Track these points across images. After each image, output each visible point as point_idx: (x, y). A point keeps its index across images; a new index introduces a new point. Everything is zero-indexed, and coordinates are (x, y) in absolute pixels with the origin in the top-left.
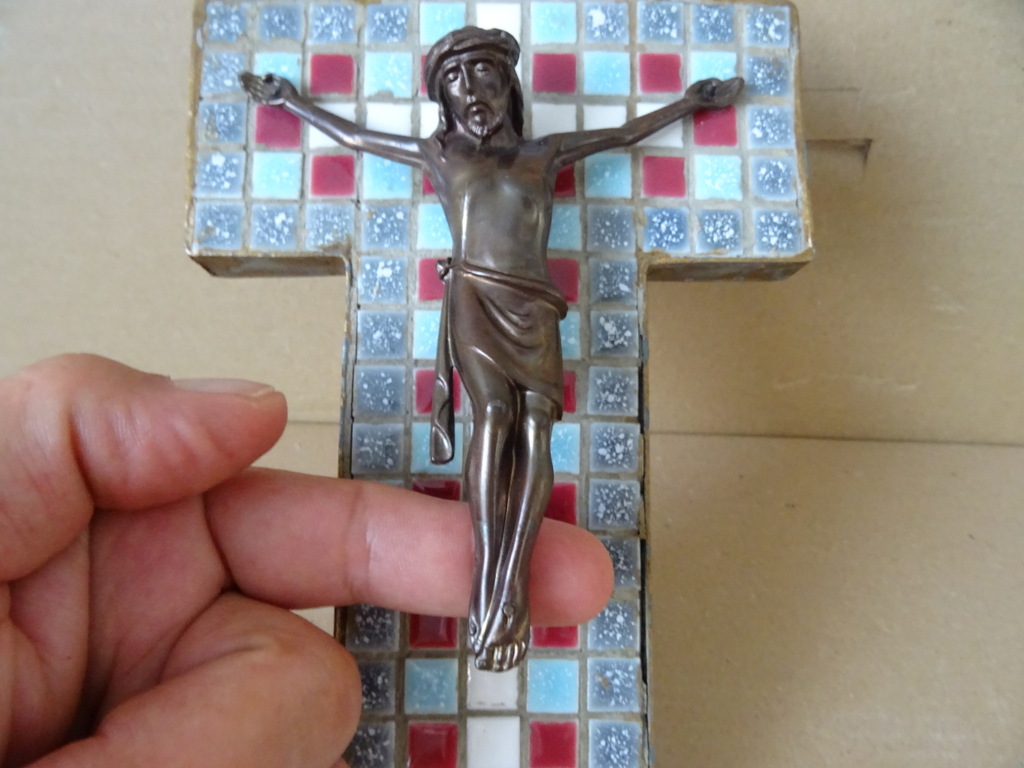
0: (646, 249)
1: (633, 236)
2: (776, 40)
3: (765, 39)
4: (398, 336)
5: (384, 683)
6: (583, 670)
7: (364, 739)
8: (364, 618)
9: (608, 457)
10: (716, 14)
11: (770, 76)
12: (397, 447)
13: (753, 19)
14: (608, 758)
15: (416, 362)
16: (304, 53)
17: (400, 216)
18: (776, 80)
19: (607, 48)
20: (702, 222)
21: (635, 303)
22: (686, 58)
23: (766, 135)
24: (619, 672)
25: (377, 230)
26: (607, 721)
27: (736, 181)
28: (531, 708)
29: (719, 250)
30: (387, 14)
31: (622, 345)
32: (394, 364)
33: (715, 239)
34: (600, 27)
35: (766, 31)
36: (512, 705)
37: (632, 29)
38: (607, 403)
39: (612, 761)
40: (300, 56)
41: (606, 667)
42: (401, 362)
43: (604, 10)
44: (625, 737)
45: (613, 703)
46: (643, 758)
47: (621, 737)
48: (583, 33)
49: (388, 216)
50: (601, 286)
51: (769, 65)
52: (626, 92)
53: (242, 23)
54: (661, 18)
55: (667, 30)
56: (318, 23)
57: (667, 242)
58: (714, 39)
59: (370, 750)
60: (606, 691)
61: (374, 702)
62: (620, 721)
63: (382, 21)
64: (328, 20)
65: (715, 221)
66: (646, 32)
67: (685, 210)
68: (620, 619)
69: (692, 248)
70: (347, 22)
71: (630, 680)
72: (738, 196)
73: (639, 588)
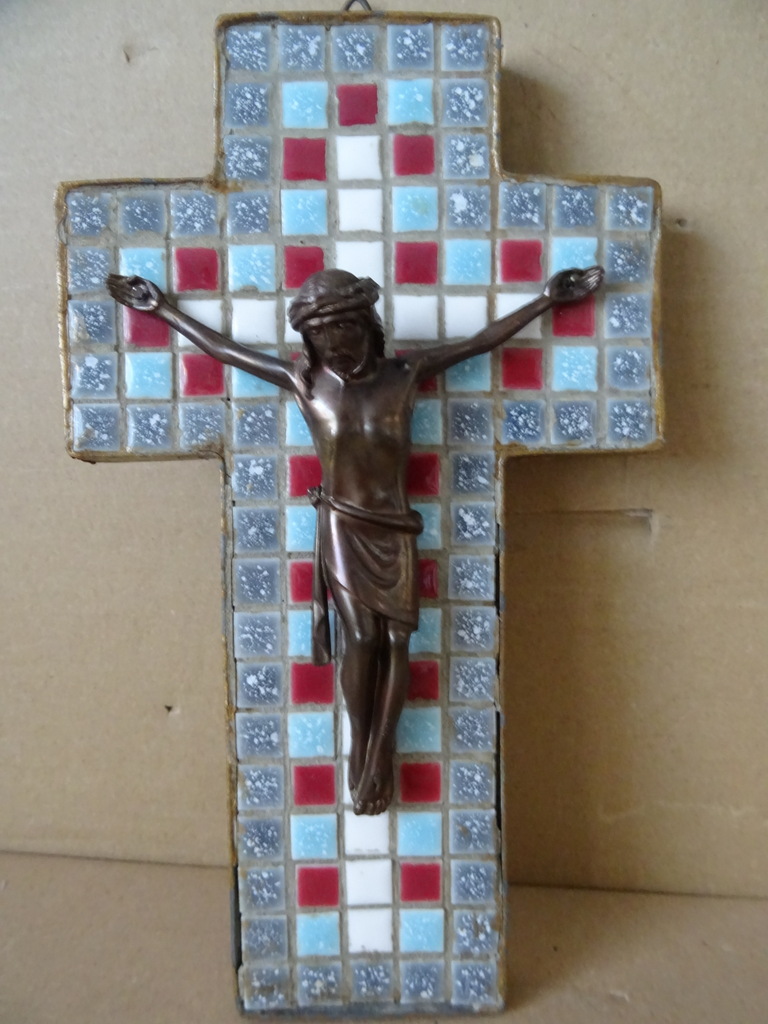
0: (504, 442)
1: (492, 428)
2: (638, 222)
3: (627, 222)
4: (272, 531)
5: (273, 835)
6: (445, 822)
7: (259, 881)
8: (254, 782)
9: (467, 637)
10: (578, 196)
11: (630, 262)
12: (276, 634)
13: (616, 201)
14: (468, 891)
15: (290, 555)
16: (168, 247)
17: (269, 414)
18: (635, 266)
19: (469, 235)
20: (558, 414)
21: (493, 494)
22: (547, 245)
23: (623, 323)
24: (477, 822)
25: (247, 429)
26: (466, 862)
27: (592, 372)
28: (401, 851)
29: (574, 442)
30: (249, 204)
31: (480, 536)
32: (269, 557)
33: (570, 430)
34: (462, 212)
35: (629, 213)
36: (384, 849)
37: (494, 213)
38: (466, 588)
39: (471, 893)
40: (164, 251)
41: (466, 818)
42: (275, 555)
43: (466, 196)
44: (482, 875)
45: (471, 846)
46: (497, 889)
47: (477, 873)
48: (445, 220)
49: (258, 414)
50: (461, 479)
51: (629, 250)
52: (487, 282)
53: (104, 216)
54: (523, 203)
55: (529, 215)
56: (180, 214)
57: (524, 435)
58: (577, 223)
59: (265, 890)
60: (465, 834)
61: (266, 851)
62: (478, 862)
63: (243, 210)
64: (190, 211)
65: (570, 413)
66: (508, 218)
67: (543, 403)
68: (478, 778)
69: (548, 439)
70: (209, 214)
71: (486, 828)
72: (594, 388)
73: (494, 751)
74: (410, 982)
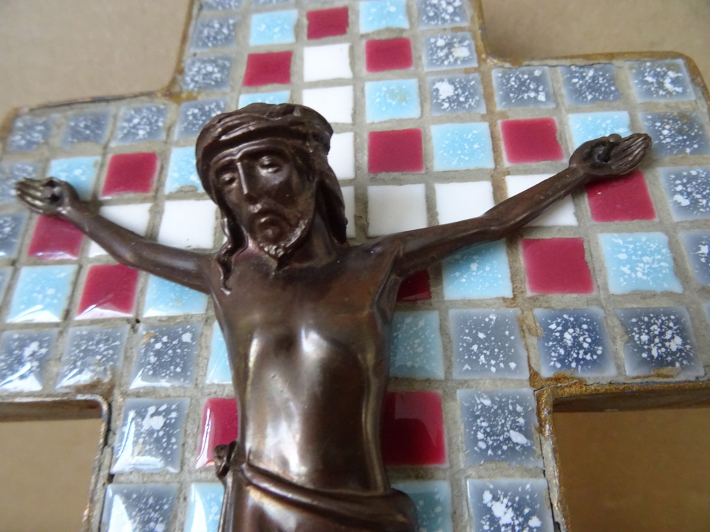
0: (545, 373)
1: (523, 354)
2: (678, 93)
3: (661, 92)
10: (591, 73)
11: (680, 132)
13: (641, 74)
16: (104, 155)
17: (187, 338)
18: (689, 135)
19: (460, 120)
20: (628, 329)
21: (540, 465)
22: (561, 122)
23: (695, 203)
25: (153, 359)
27: (667, 265)
29: (665, 371)
30: (202, 109)
33: (655, 353)
34: (448, 98)
35: (661, 85)
37: (488, 97)
40: (99, 158)
43: (452, 82)
48: (427, 107)
49: (171, 339)
50: (480, 436)
51: (675, 121)
52: (491, 165)
54: (522, 83)
55: (532, 95)
56: (125, 124)
57: (577, 360)
58: (594, 99)
63: (195, 115)
64: (136, 121)
65: (648, 325)
66: (506, 97)
67: (595, 309)
69: (619, 367)
70: (157, 121)
72: (676, 287)
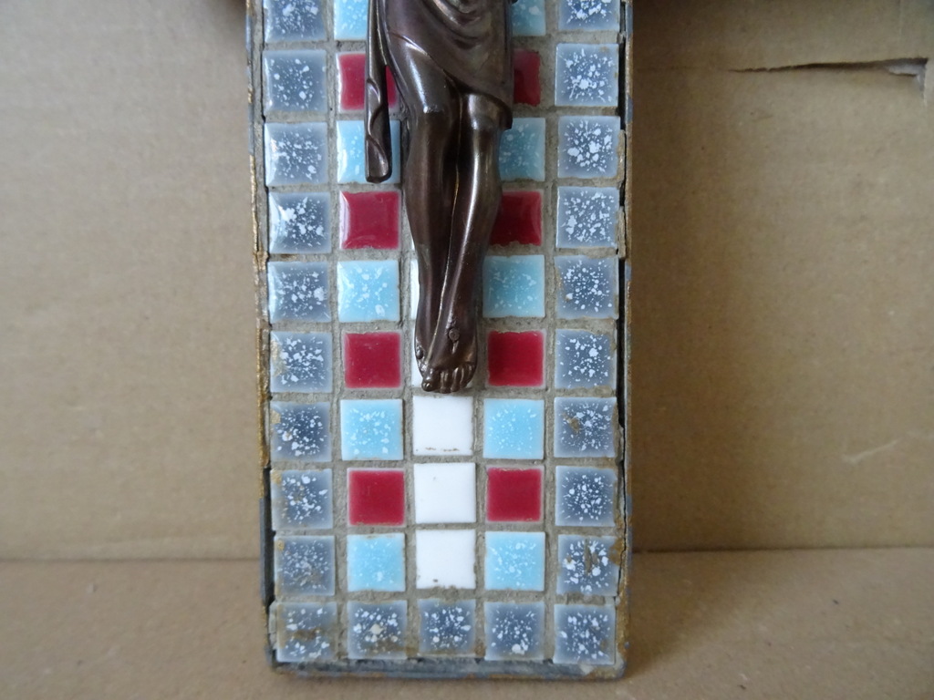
4: (314, 10)
5: (316, 426)
6: (548, 411)
7: (297, 488)
8: (291, 355)
9: (580, 158)
12: (319, 151)
14: (578, 508)
15: (339, 44)
24: (592, 414)
26: (577, 468)
28: (488, 453)
31: (598, 15)
32: (312, 48)
36: (465, 450)
38: (579, 90)
39: (582, 511)
41: (577, 409)
42: (320, 44)
44: (597, 486)
45: (584, 447)
46: (618, 507)
47: (590, 481)
59: (305, 500)
60: (575, 431)
61: (307, 448)
62: (592, 468)
68: (593, 353)
71: (603, 421)
73: (616, 317)
74: (498, 630)
